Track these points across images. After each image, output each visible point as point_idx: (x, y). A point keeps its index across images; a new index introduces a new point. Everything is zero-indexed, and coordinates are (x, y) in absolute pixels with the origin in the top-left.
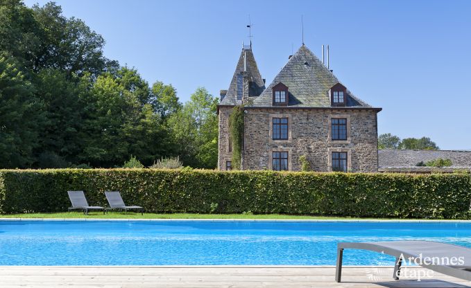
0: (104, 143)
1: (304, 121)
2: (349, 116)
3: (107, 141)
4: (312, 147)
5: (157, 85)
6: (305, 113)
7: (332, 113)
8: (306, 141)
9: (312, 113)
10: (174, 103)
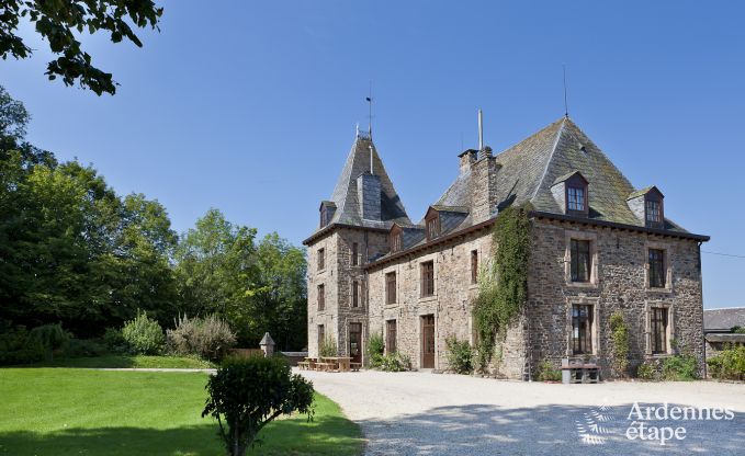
0: (61, 286)
1: (613, 250)
2: (669, 245)
3: (70, 283)
4: (624, 297)
5: (131, 199)
6: (614, 235)
7: (650, 240)
8: (617, 286)
9: (624, 236)
10: (164, 231)
